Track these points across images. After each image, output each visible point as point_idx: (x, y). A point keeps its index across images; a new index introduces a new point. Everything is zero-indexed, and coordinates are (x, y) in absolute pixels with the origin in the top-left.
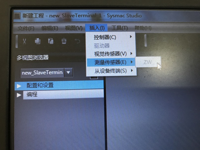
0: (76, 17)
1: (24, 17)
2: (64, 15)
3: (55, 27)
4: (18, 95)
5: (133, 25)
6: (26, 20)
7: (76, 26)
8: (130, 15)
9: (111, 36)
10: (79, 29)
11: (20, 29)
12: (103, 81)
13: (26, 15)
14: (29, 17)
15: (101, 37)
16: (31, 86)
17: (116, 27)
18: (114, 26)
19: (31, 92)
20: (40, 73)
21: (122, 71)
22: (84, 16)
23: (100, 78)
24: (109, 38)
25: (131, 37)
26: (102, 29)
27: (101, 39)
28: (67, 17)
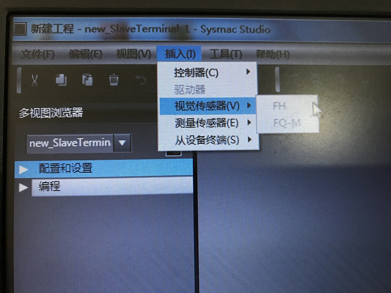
0: (139, 31)
1: (35, 30)
2: (115, 28)
3: (97, 52)
4: (22, 188)
5: (253, 49)
6: (37, 36)
7: (138, 51)
8: (247, 28)
9: (208, 71)
10: (144, 56)
11: (26, 55)
12: (192, 159)
13: (38, 28)
14: (44, 31)
15: (188, 72)
16: (47, 170)
17: (218, 52)
18: (214, 50)
19: (49, 181)
20: (65, 144)
21: (230, 140)
22: (155, 30)
23: (186, 154)
24: (205, 74)
25: (248, 72)
26: (191, 57)
27: (188, 76)
28: (120, 31)
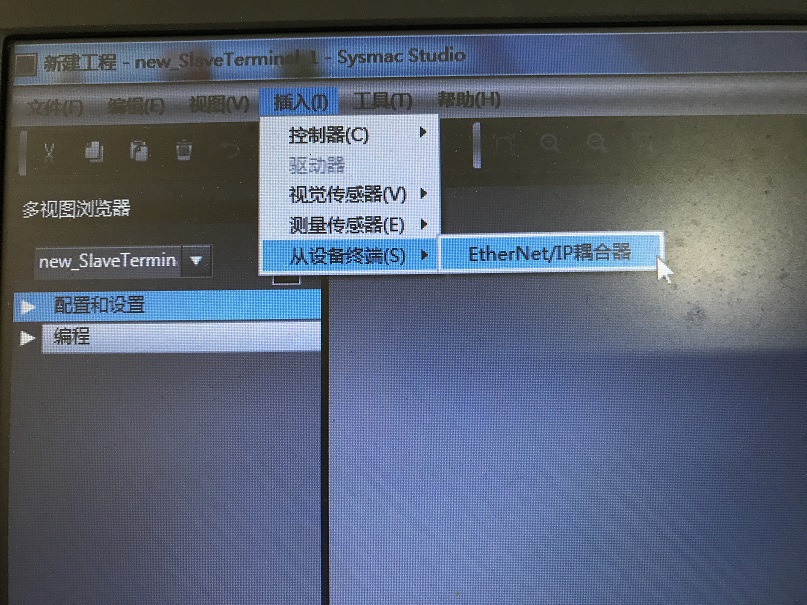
0: (229, 64)
1: (50, 66)
2: (188, 60)
3: (155, 102)
4: (26, 338)
5: (433, 90)
6: (54, 77)
7: (226, 98)
8: (422, 53)
9: (351, 131)
10: (238, 107)
11: (37, 109)
12: (319, 291)
13: (55, 62)
14: (66, 68)
15: (315, 134)
16: (69, 308)
17: (369, 98)
18: (362, 94)
19: (69, 327)
20: (99, 263)
21: (389, 256)
22: (257, 61)
23: (309, 282)
24: (345, 138)
25: (423, 132)
26: (320, 106)
27: (315, 141)
28: (196, 65)
